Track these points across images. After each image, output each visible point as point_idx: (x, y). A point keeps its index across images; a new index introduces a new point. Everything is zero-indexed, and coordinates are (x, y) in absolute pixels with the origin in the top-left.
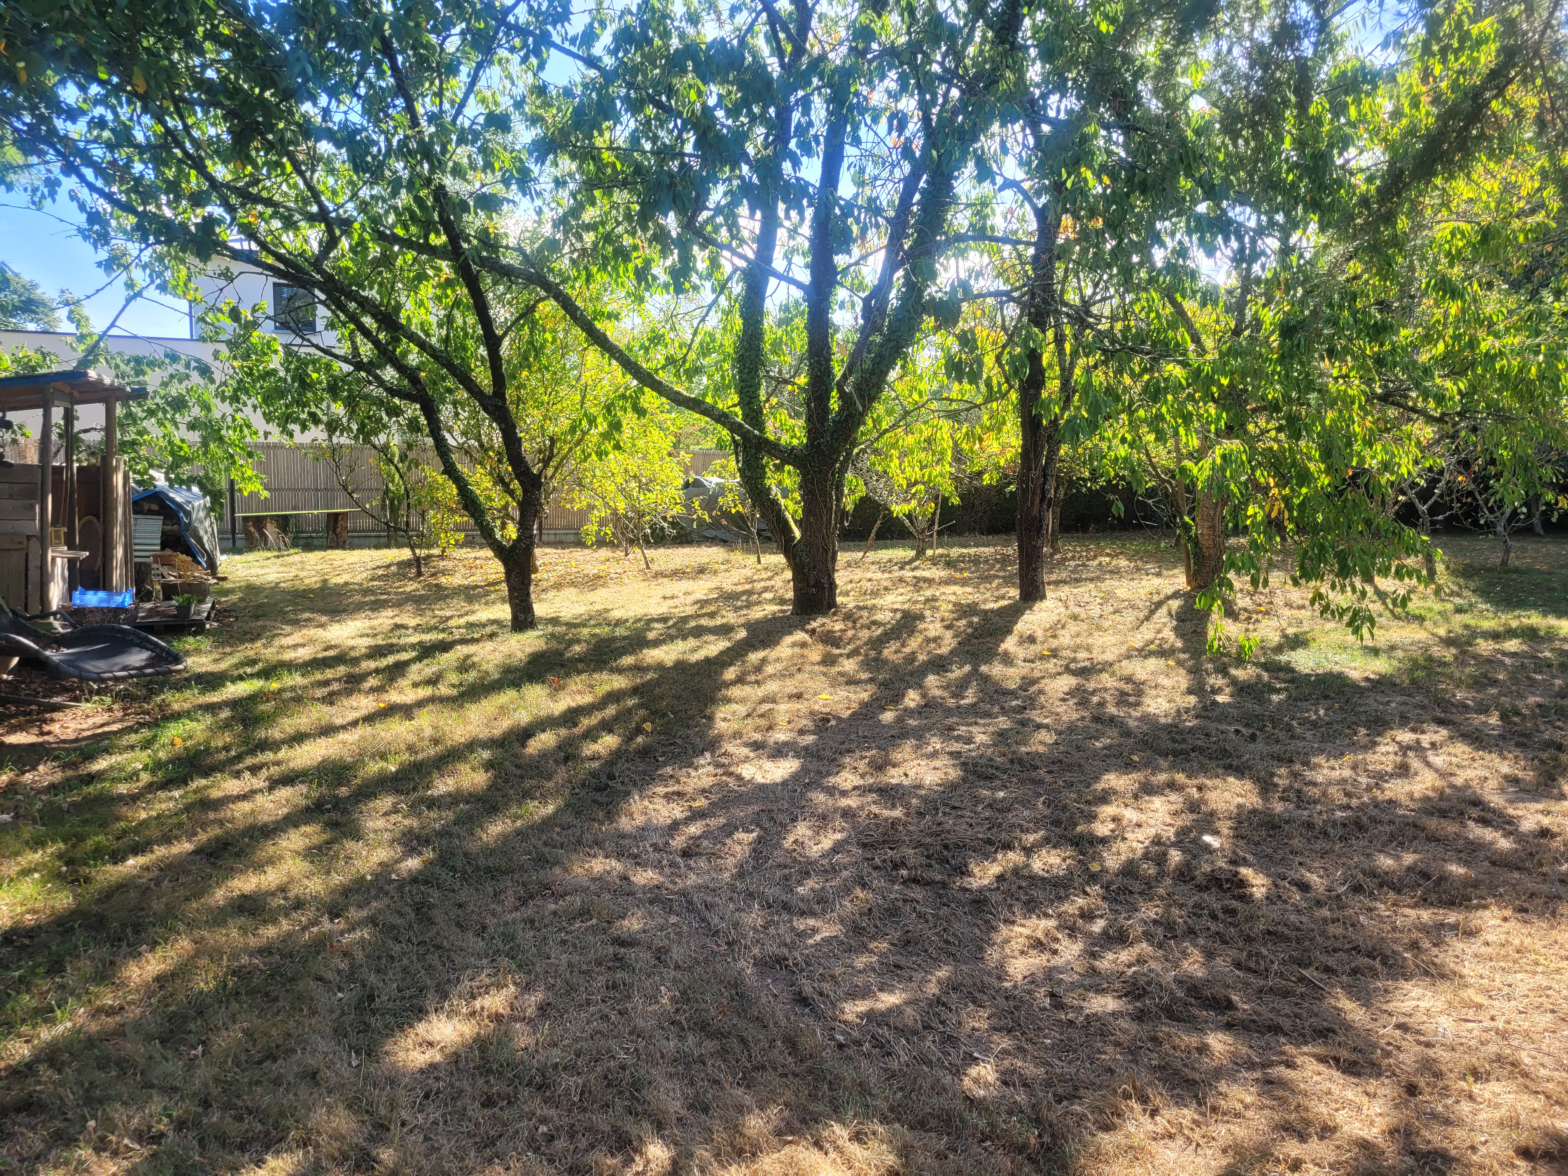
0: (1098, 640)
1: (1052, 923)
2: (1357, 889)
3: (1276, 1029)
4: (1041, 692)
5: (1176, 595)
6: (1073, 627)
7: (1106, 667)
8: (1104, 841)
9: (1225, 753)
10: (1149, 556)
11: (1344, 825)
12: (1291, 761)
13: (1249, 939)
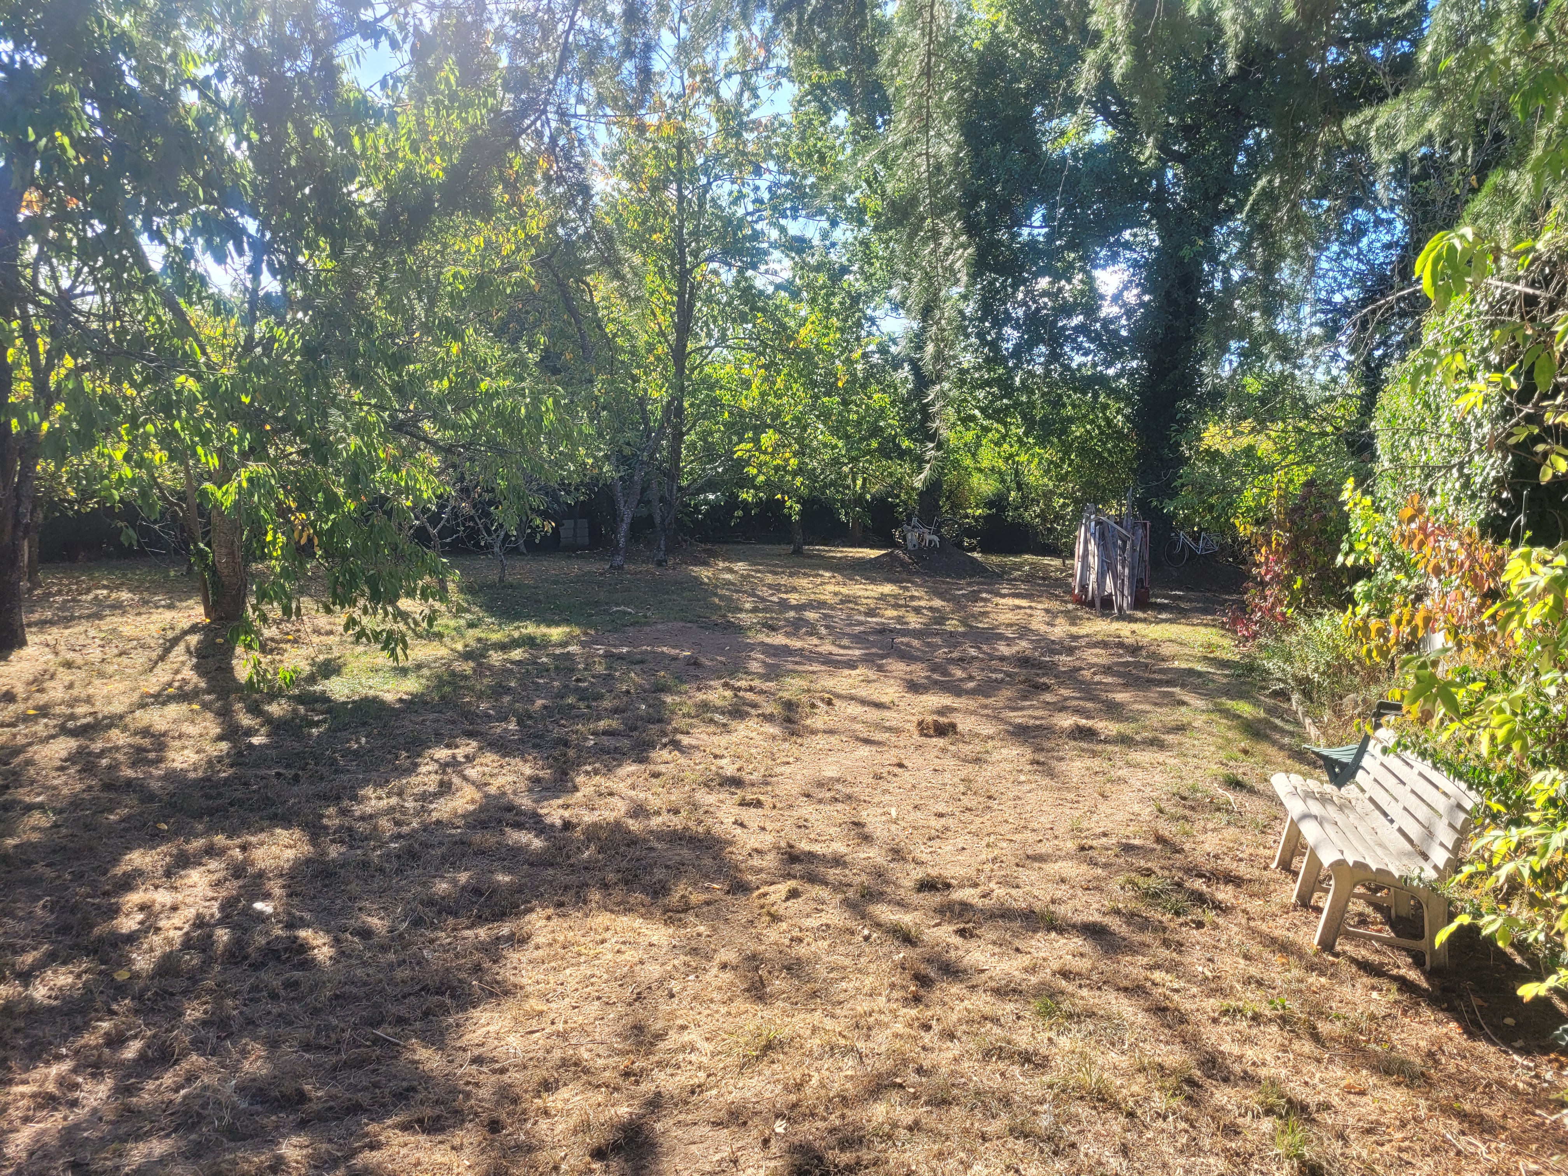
0: (99, 689)
1: (65, 1067)
2: (418, 923)
3: (355, 1109)
4: (29, 762)
5: (194, 629)
6: (64, 676)
7: (115, 721)
8: (132, 938)
9: (268, 802)
10: (157, 587)
11: (399, 857)
12: (338, 798)
13: (315, 1012)
